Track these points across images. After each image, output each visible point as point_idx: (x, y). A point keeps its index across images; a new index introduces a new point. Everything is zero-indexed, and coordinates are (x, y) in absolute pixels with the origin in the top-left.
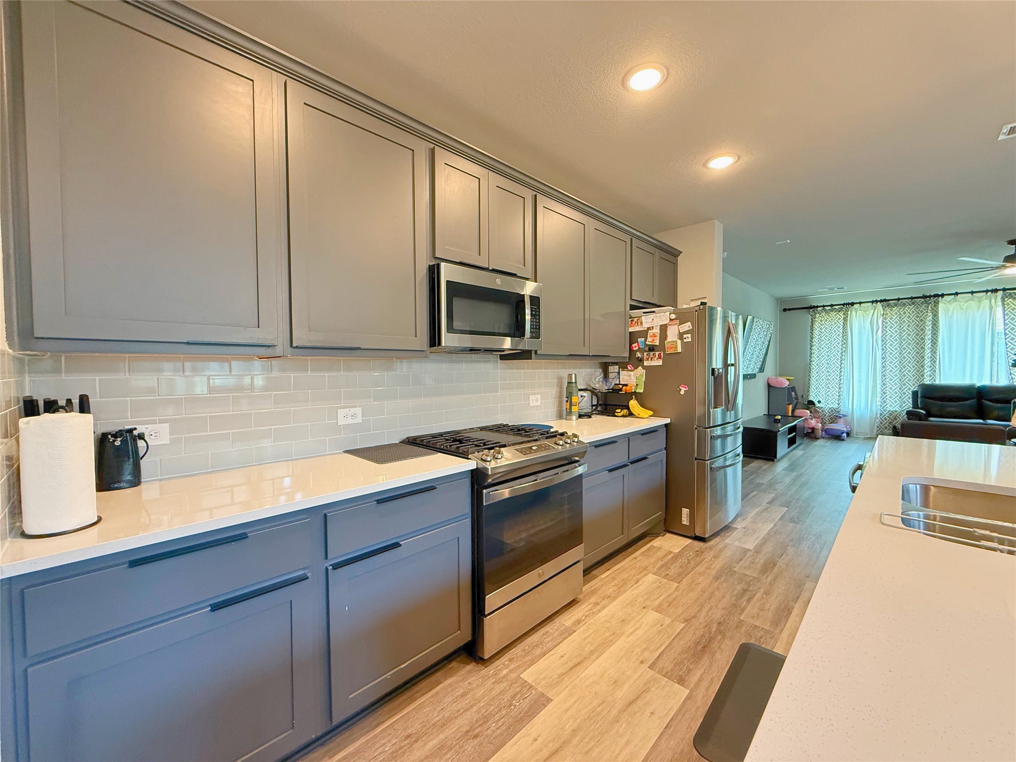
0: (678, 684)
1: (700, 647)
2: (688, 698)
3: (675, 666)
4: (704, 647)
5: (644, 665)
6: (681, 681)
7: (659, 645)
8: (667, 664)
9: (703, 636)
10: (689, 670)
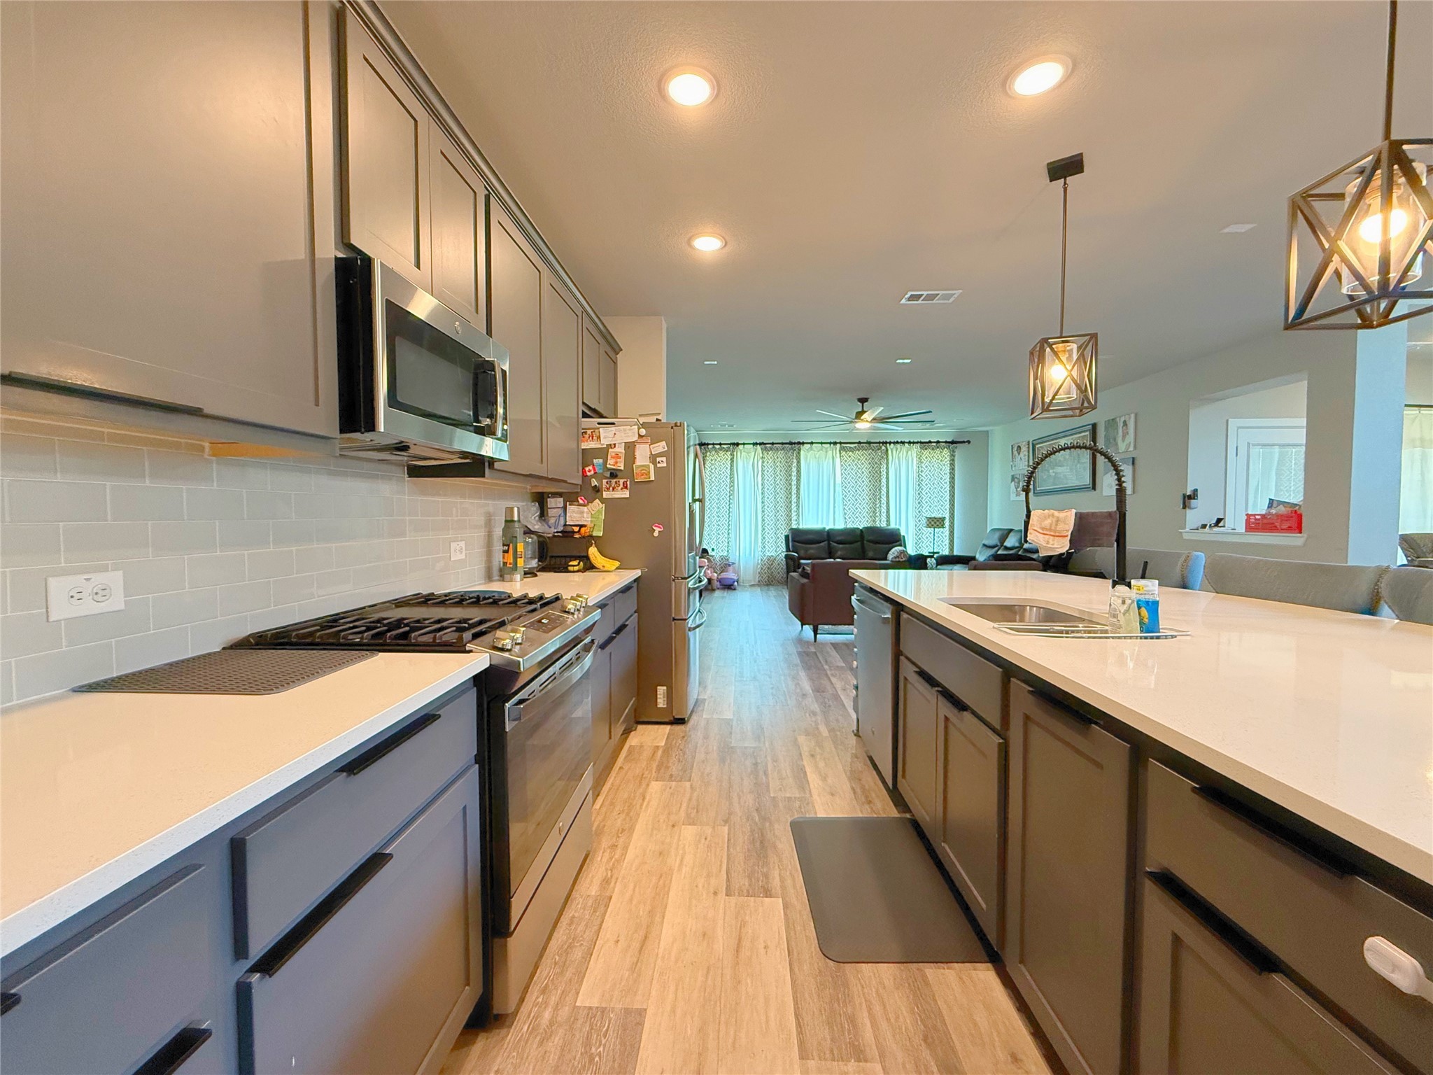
0: (766, 897)
1: (758, 844)
2: (786, 906)
3: (750, 877)
4: (761, 842)
5: (719, 896)
6: (768, 893)
7: (719, 863)
8: (741, 881)
9: (752, 831)
10: (766, 876)
